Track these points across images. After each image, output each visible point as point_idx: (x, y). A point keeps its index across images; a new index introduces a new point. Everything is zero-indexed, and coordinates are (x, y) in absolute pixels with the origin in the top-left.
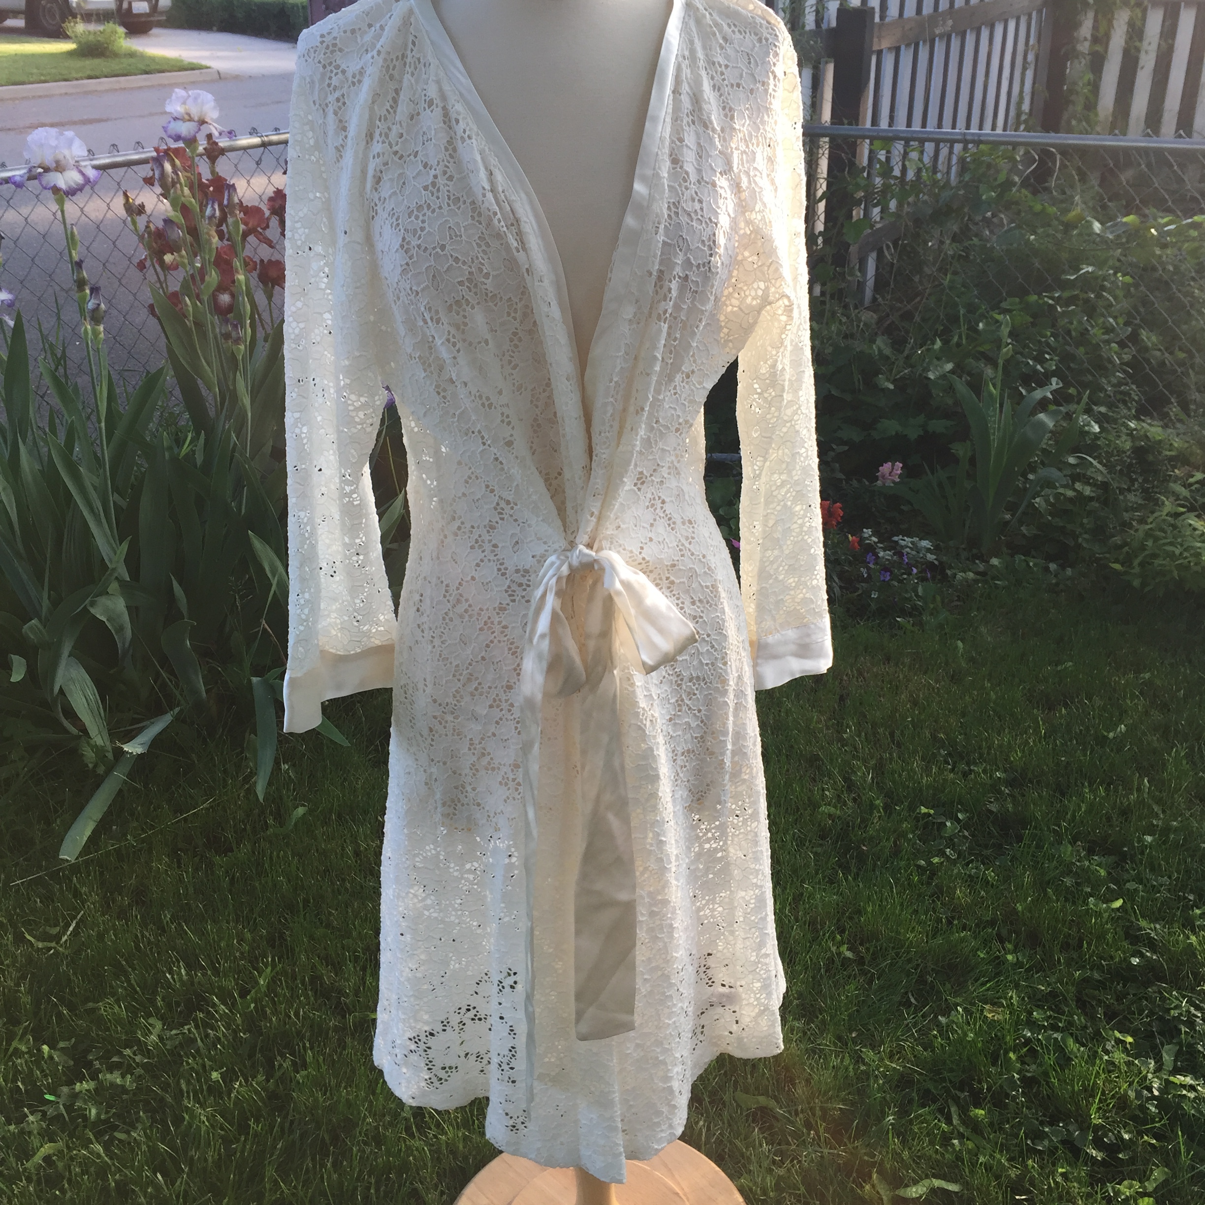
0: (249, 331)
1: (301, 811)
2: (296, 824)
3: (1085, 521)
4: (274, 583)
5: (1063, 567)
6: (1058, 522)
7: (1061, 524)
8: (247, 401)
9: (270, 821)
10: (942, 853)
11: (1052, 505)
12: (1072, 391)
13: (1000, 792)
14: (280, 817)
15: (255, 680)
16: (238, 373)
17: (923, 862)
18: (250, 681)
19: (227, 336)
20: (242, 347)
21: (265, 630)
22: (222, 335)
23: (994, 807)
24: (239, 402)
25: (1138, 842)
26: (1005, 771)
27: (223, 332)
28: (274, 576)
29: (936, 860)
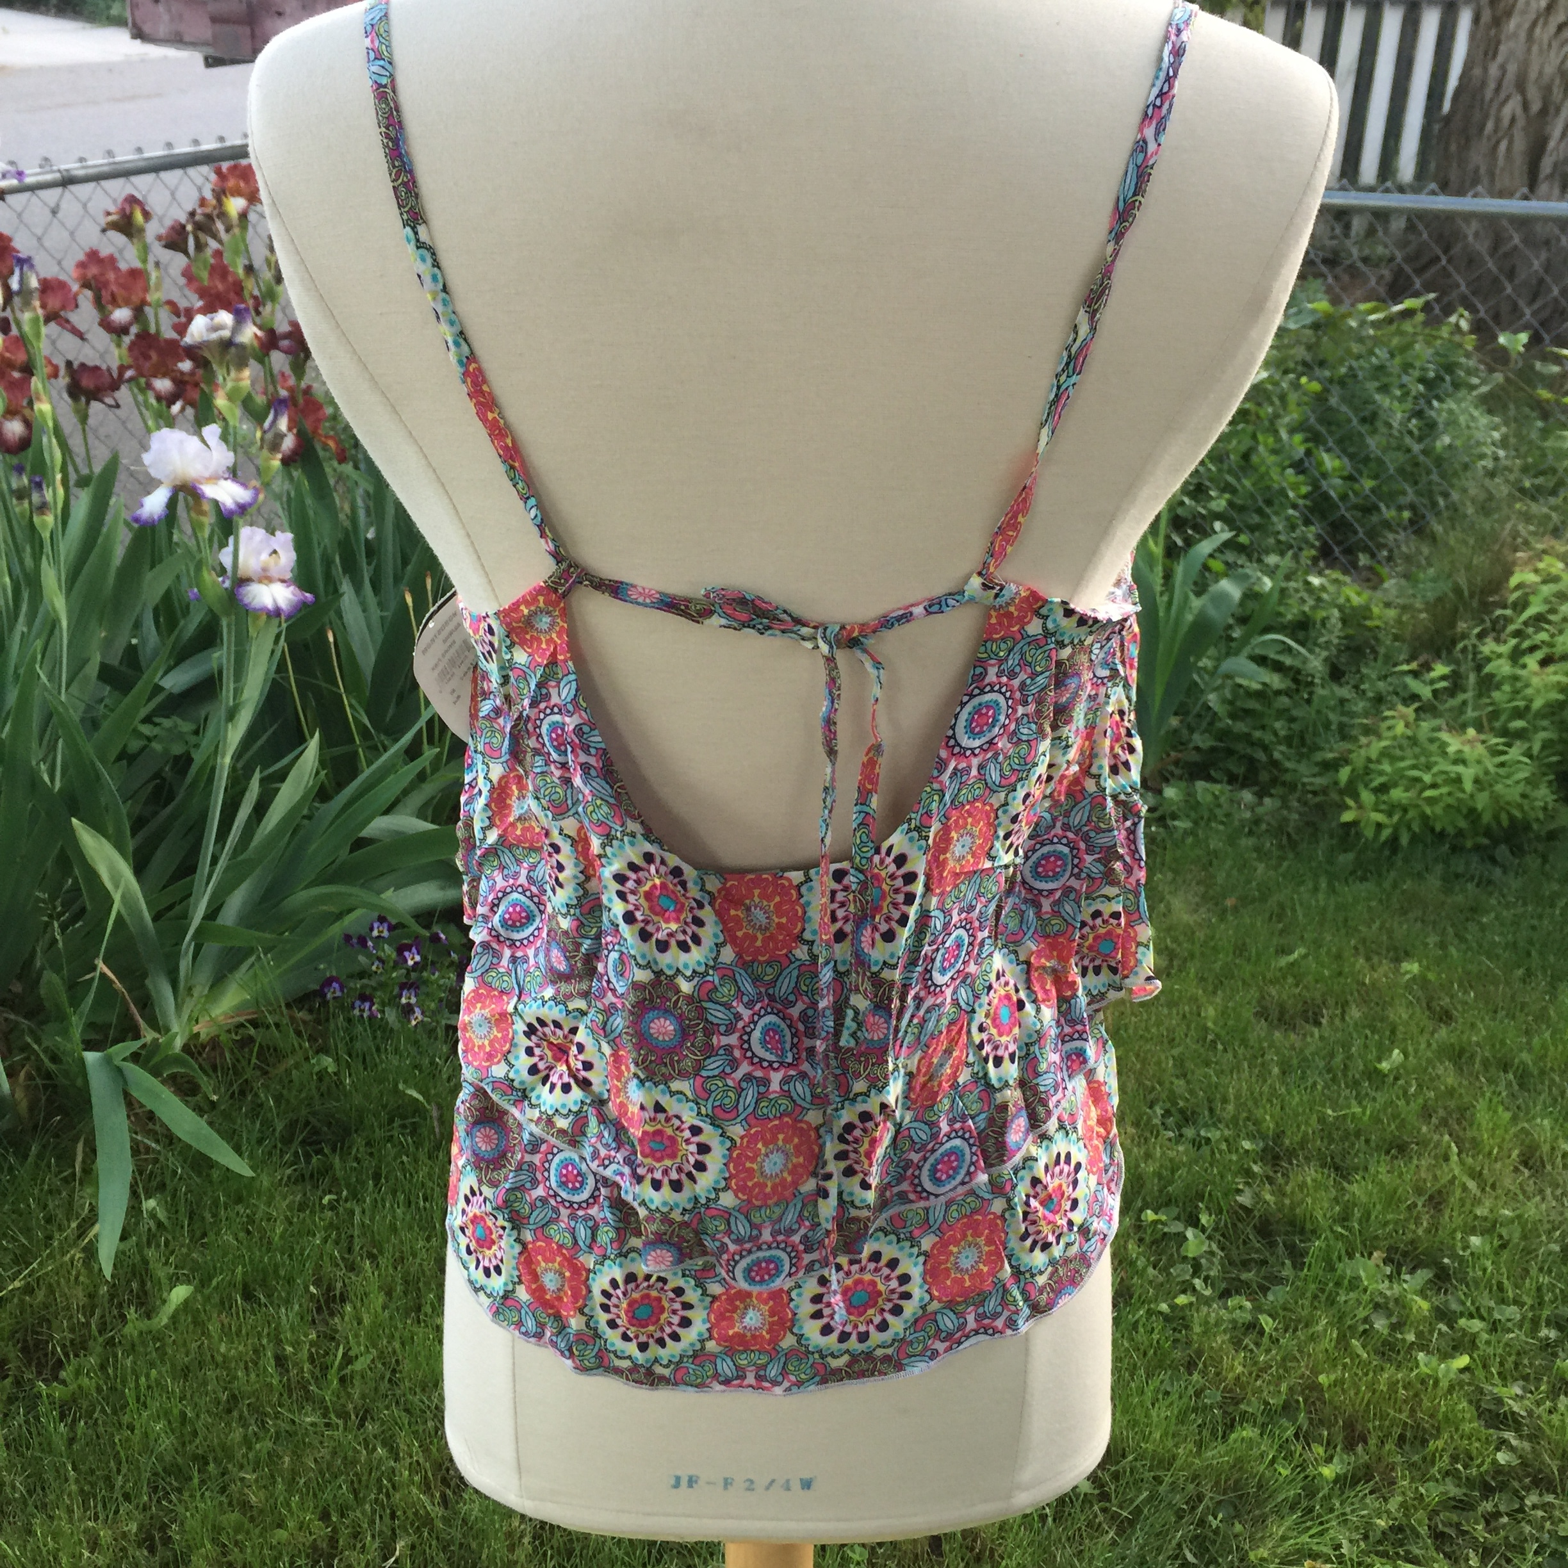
0: (61, 491)
1: (180, 1293)
2: (174, 1318)
3: (1278, 725)
4: (117, 898)
5: (1260, 795)
6: (1240, 727)
7: (1245, 730)
8: (57, 601)
9: (132, 1313)
10: (1187, 1288)
11: (1231, 703)
12: (1243, 539)
13: (1248, 1173)
14: (147, 1303)
15: (91, 1057)
16: (44, 558)
17: (1164, 1307)
18: (82, 1061)
19: (21, 494)
20: (49, 519)
21: (103, 975)
22: (12, 492)
23: (1245, 1199)
24: (45, 599)
25: (1464, 1249)
26: (1251, 1137)
27: (14, 486)
28: (117, 887)
29: (1182, 1300)
